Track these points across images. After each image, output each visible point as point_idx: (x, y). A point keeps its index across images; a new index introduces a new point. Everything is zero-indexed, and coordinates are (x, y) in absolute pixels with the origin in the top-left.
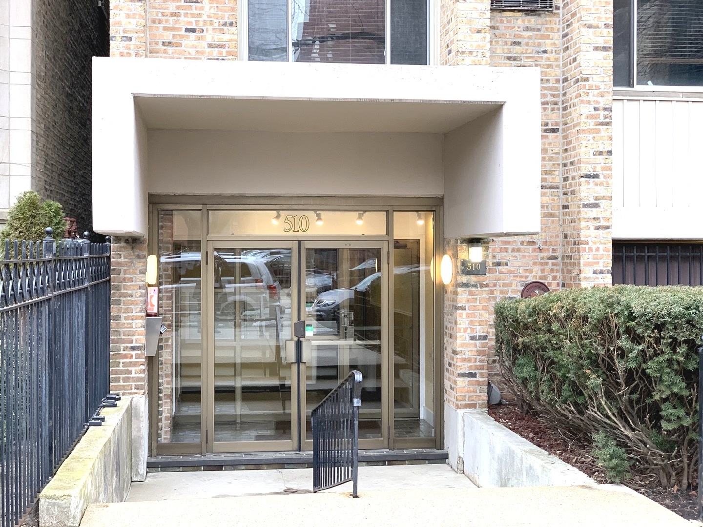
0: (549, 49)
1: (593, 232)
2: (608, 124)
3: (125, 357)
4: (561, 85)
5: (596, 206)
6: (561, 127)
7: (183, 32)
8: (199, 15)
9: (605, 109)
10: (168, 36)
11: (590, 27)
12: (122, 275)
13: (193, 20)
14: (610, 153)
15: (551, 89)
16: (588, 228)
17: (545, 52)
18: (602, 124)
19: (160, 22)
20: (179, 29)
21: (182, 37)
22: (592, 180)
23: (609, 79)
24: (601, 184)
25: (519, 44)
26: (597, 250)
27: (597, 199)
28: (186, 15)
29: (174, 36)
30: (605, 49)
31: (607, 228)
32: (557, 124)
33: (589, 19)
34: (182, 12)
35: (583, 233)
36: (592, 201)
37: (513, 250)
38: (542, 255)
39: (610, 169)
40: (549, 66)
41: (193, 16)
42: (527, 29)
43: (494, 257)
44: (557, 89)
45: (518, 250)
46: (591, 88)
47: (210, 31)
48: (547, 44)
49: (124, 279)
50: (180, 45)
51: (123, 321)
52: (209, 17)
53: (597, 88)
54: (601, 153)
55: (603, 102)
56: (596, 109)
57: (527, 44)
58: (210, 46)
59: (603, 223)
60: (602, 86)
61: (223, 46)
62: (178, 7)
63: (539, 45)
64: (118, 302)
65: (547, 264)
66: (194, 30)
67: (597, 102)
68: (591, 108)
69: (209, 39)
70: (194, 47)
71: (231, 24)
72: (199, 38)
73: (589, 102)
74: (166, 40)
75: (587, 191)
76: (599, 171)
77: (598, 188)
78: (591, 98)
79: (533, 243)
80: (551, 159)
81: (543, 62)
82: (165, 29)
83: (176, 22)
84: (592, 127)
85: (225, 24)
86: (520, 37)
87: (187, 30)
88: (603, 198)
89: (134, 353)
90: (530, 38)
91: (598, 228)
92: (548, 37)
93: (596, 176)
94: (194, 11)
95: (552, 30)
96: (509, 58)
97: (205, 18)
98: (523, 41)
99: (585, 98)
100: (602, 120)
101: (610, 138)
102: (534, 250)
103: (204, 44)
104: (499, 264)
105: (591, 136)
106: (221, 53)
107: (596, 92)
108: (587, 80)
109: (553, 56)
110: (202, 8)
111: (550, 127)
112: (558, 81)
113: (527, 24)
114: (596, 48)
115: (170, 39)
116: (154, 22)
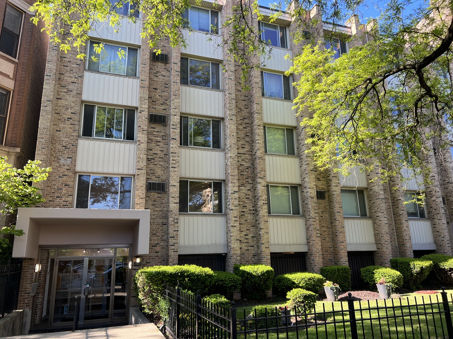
0: (164, 202)
1: (173, 253)
2: (178, 223)
3: (23, 296)
4: (167, 212)
5: (174, 245)
6: (167, 224)
7: (56, 198)
8: (61, 193)
9: (176, 219)
10: (51, 199)
11: (173, 197)
12: (25, 270)
13: (59, 194)
14: (178, 231)
15: (164, 213)
16: (171, 252)
17: (163, 203)
18: (176, 223)
19: (49, 195)
20: (55, 197)
21: (55, 199)
22: (173, 238)
23: (178, 211)
24: (175, 239)
25: (156, 201)
26: (174, 258)
27: (174, 243)
28: (57, 193)
29: (53, 199)
30: (177, 203)
31: (177, 251)
32: (166, 223)
33: (173, 195)
34: (56, 192)
35: (170, 253)
36: (173, 244)
37: (152, 259)
38: (161, 260)
39: (178, 235)
40: (164, 207)
41: (59, 193)
42: (158, 197)
43: (146, 261)
44: (166, 213)
45: (154, 259)
46: (173, 213)
47: (64, 197)
48: (164, 201)
49: (26, 272)
50: (54, 201)
51: (24, 285)
52: (64, 193)
53: (175, 213)
54: (175, 231)
55: (176, 217)
56: (174, 219)
57: (158, 201)
58: (64, 201)
59: (175, 250)
60: (176, 213)
61: (68, 201)
62: (55, 191)
63: (161, 201)
64: (23, 279)
65: (162, 262)
66: (59, 197)
67: (175, 217)
68: (173, 218)
69: (63, 199)
70: (59, 202)
71: (71, 195)
72: (60, 199)
73: (172, 217)
74: (50, 200)
75: (171, 241)
76: (175, 236)
77: (174, 240)
78: (173, 216)
79: (158, 256)
80: (164, 232)
81: (162, 206)
82: (50, 197)
83: (54, 195)
84: (173, 224)
85: (69, 195)
86: (156, 199)
87: (57, 197)
88: (176, 243)
89: (27, 295)
90: (159, 199)
91: (174, 252)
92: (164, 199)
93: (174, 237)
94: (60, 192)
95: (165, 198)
96: (153, 205)
97: (63, 194)
98: (157, 201)
99: (171, 216)
100: (176, 222)
101: (178, 227)
102: (158, 258)
103: (62, 201)
104: (148, 263)
105: (173, 226)
106: (67, 203)
107: (174, 214)
108: (172, 211)
109: (165, 205)
110: (62, 191)
111: (164, 223)
112: (166, 211)
113: (158, 196)
114: (174, 203)
115: (51, 200)
116: (47, 195)
